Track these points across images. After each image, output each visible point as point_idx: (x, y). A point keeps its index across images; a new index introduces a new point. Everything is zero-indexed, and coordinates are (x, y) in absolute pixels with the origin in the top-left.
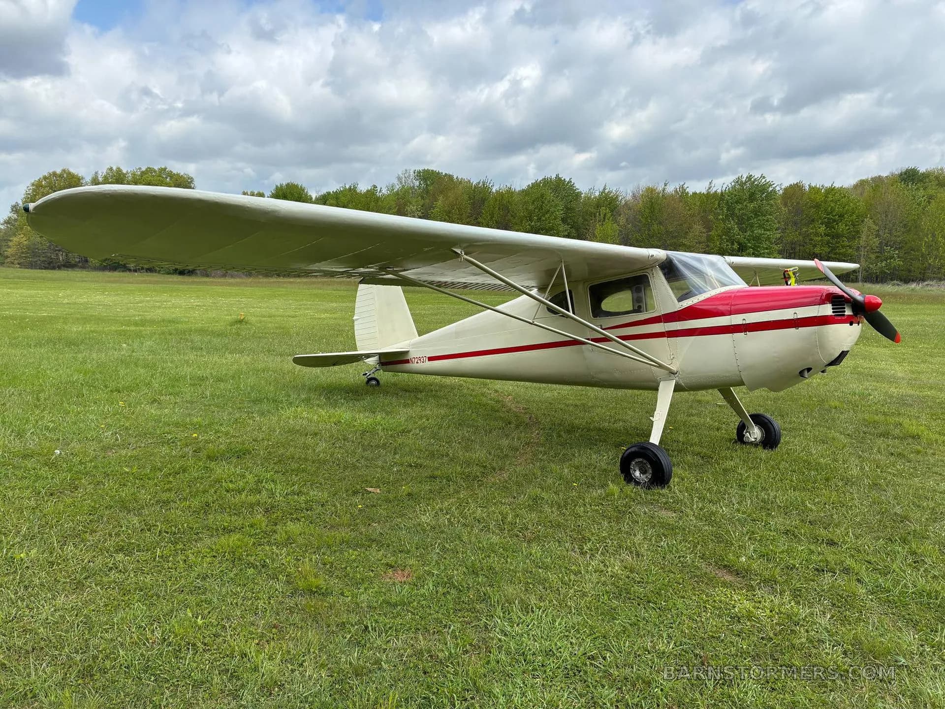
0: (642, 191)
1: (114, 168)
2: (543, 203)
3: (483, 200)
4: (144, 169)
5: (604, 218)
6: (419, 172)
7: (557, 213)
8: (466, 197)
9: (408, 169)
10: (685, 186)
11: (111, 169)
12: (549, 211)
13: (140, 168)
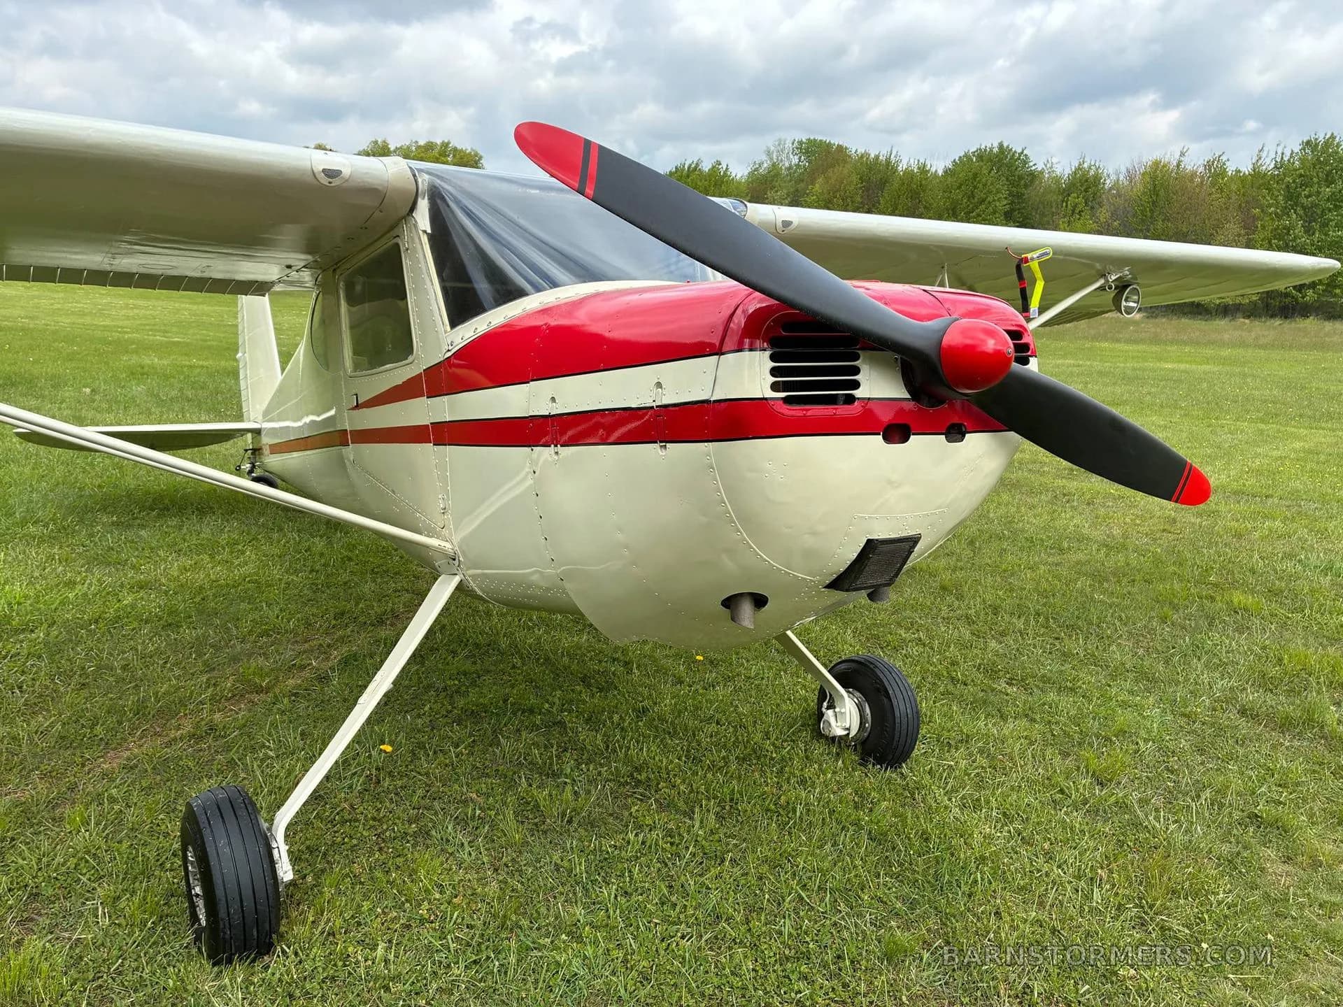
0: (1145, 167)
1: (380, 141)
2: (975, 187)
3: (883, 183)
4: (422, 143)
5: (1073, 211)
6: (801, 143)
7: (998, 204)
8: (855, 178)
9: (783, 138)
10: (1224, 158)
11: (376, 142)
12: (984, 200)
13: (417, 142)
